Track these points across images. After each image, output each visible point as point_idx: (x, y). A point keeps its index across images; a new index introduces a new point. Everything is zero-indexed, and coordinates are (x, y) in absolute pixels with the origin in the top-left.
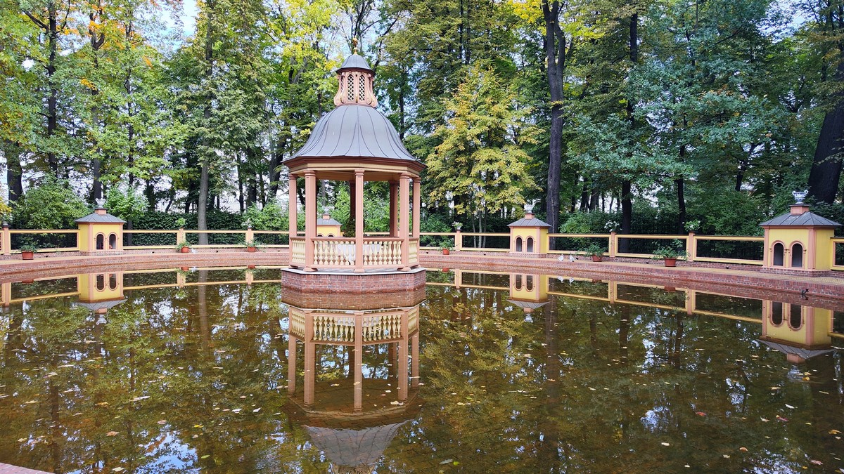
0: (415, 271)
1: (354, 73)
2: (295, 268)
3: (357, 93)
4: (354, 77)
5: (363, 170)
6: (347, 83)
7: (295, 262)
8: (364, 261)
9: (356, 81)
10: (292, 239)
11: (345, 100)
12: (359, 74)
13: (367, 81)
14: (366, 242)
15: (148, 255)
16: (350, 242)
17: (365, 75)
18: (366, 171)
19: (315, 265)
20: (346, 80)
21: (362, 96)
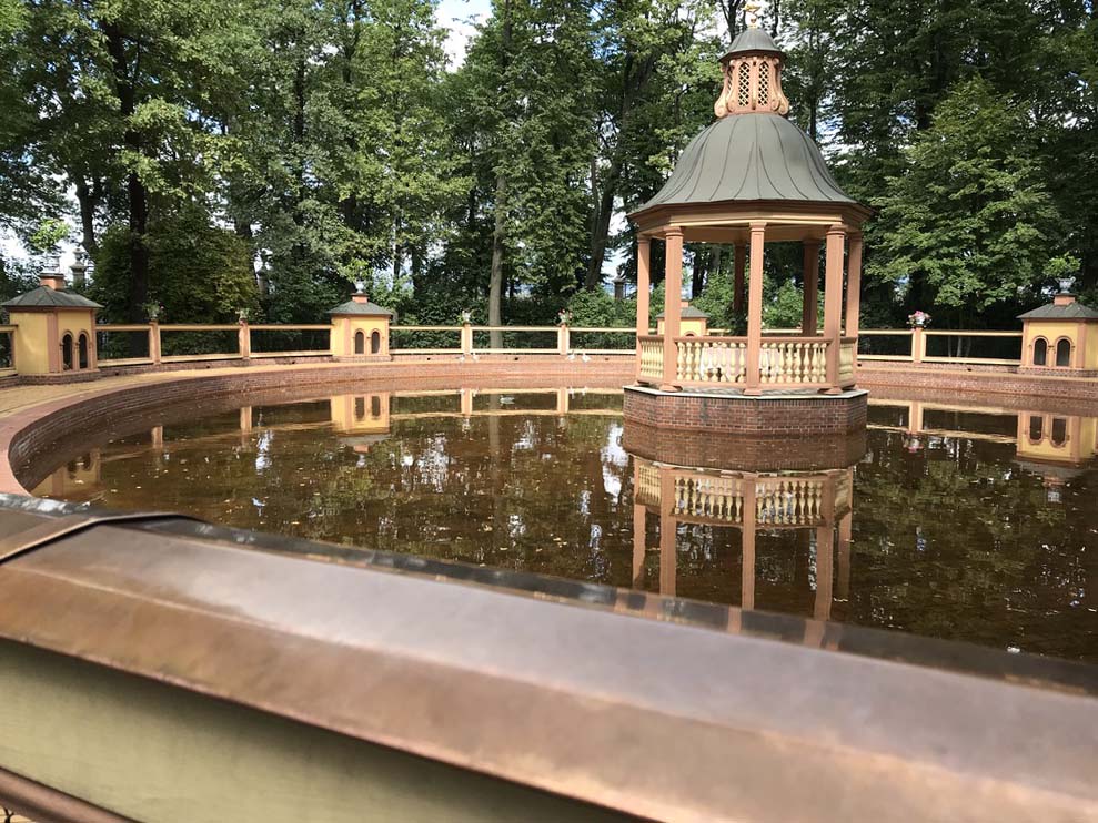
0: (848, 395)
1: (750, 62)
2: (646, 385)
3: (754, 93)
4: (751, 67)
5: (765, 222)
6: (738, 78)
7: (646, 376)
8: (761, 376)
9: (754, 73)
10: (642, 339)
11: (735, 106)
12: (759, 61)
13: (772, 70)
14: (765, 345)
15: (421, 362)
16: (738, 345)
17: (770, 63)
18: (768, 225)
19: (679, 380)
20: (736, 73)
21: (763, 98)
